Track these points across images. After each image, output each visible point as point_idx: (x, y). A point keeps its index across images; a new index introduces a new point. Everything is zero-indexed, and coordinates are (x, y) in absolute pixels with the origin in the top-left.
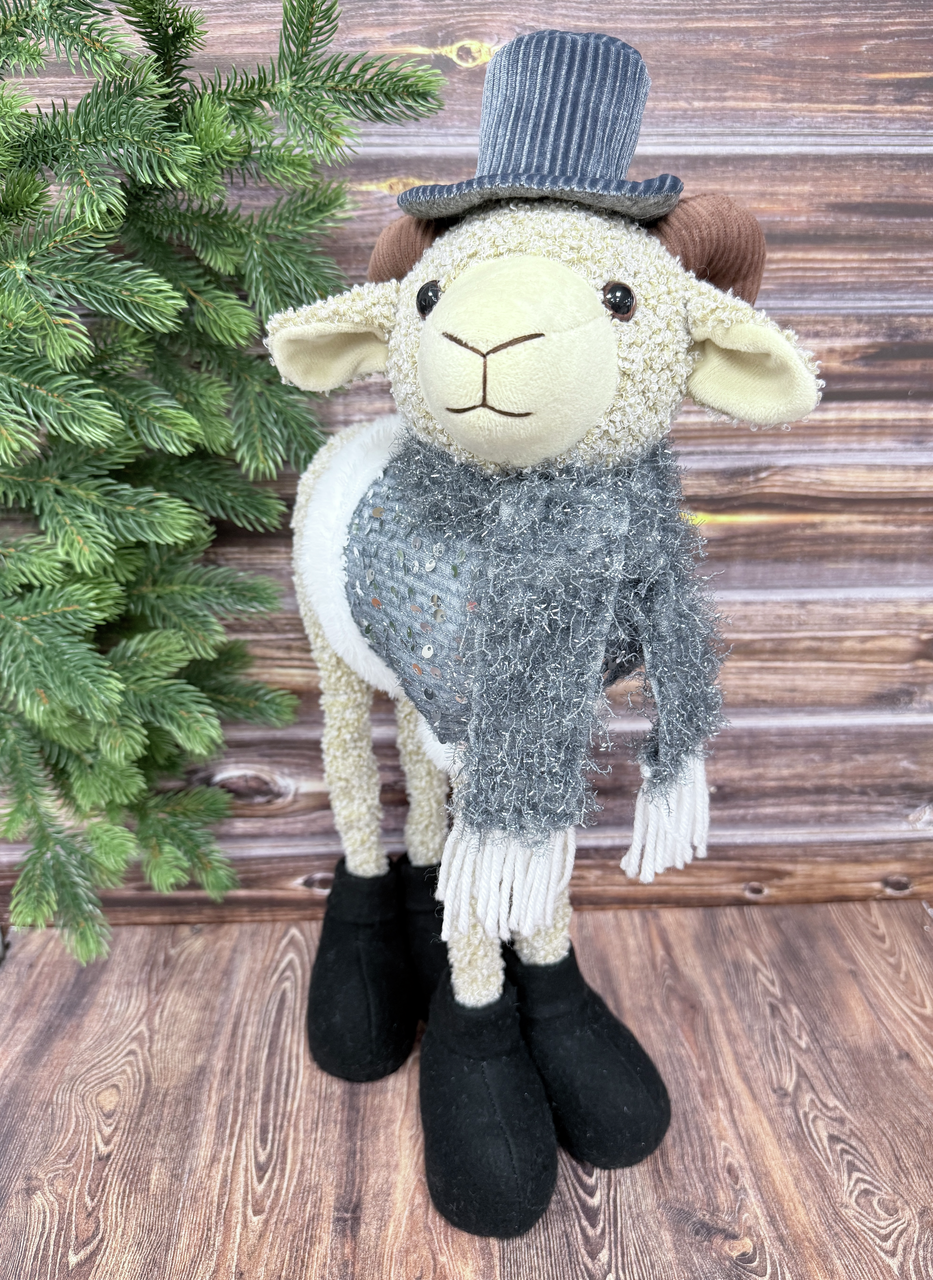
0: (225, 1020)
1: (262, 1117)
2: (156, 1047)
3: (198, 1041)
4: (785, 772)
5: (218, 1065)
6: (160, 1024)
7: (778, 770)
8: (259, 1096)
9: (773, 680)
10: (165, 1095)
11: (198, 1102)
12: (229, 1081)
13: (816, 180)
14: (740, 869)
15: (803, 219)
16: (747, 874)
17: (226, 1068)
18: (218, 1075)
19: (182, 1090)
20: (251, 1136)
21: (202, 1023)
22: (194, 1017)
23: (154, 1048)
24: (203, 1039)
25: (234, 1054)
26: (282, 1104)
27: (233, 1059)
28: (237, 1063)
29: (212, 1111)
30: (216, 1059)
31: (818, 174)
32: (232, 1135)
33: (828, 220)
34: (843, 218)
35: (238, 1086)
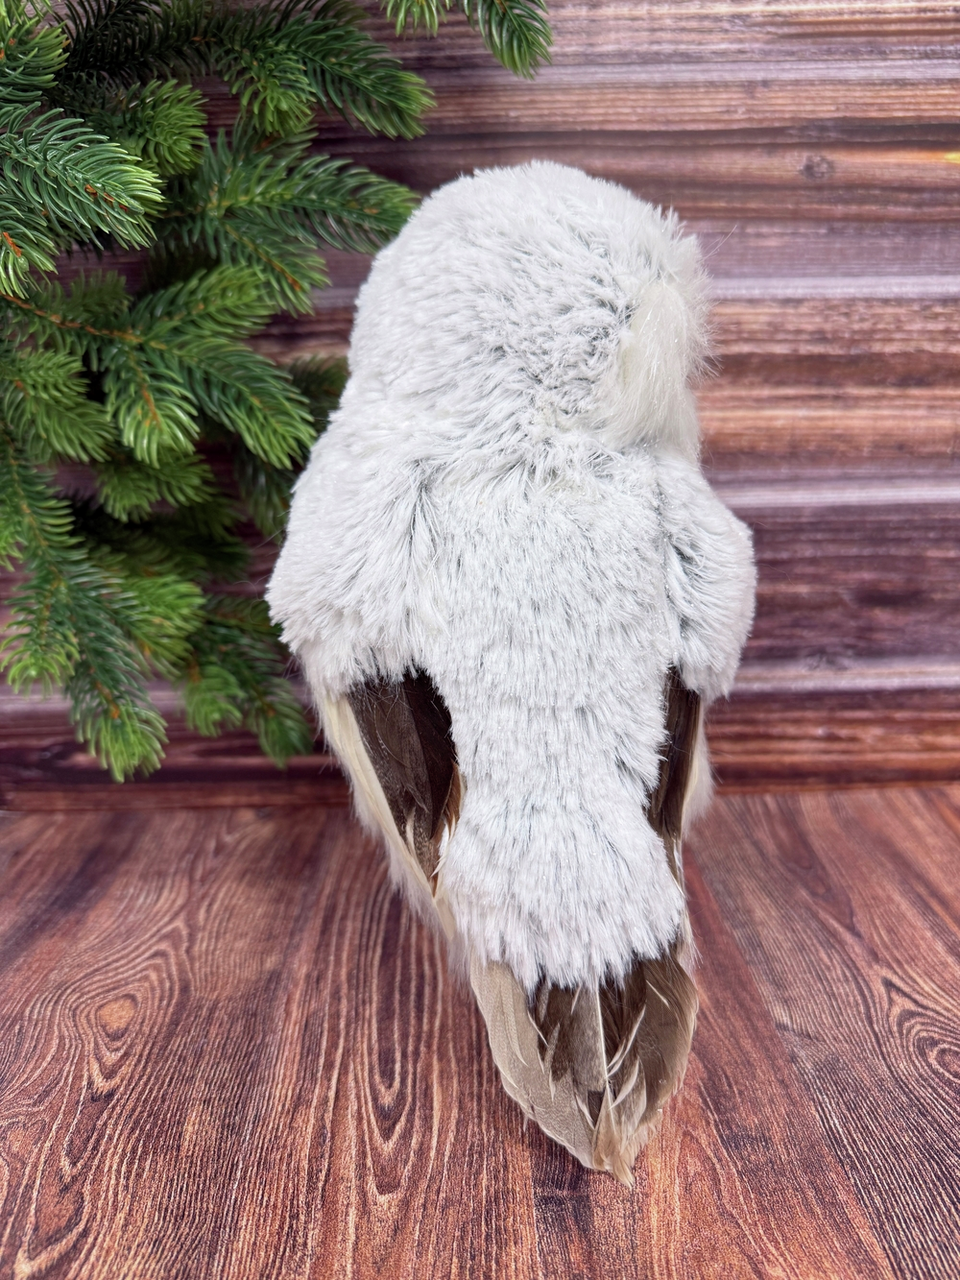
0: (311, 914)
1: (380, 1040)
2: (200, 947)
3: (268, 940)
5: (301, 968)
6: (207, 919)
8: (372, 1010)
10: (212, 1011)
11: (268, 1019)
12: (319, 991)
17: (315, 974)
18: (301, 982)
19: (241, 1003)
20: (362, 1068)
21: (275, 917)
22: (260, 911)
23: (196, 948)
24: (276, 937)
25: (328, 955)
26: (413, 1021)
27: (326, 962)
28: (331, 967)
29: (293, 1030)
30: (296, 961)
32: (329, 1066)
35: (336, 996)
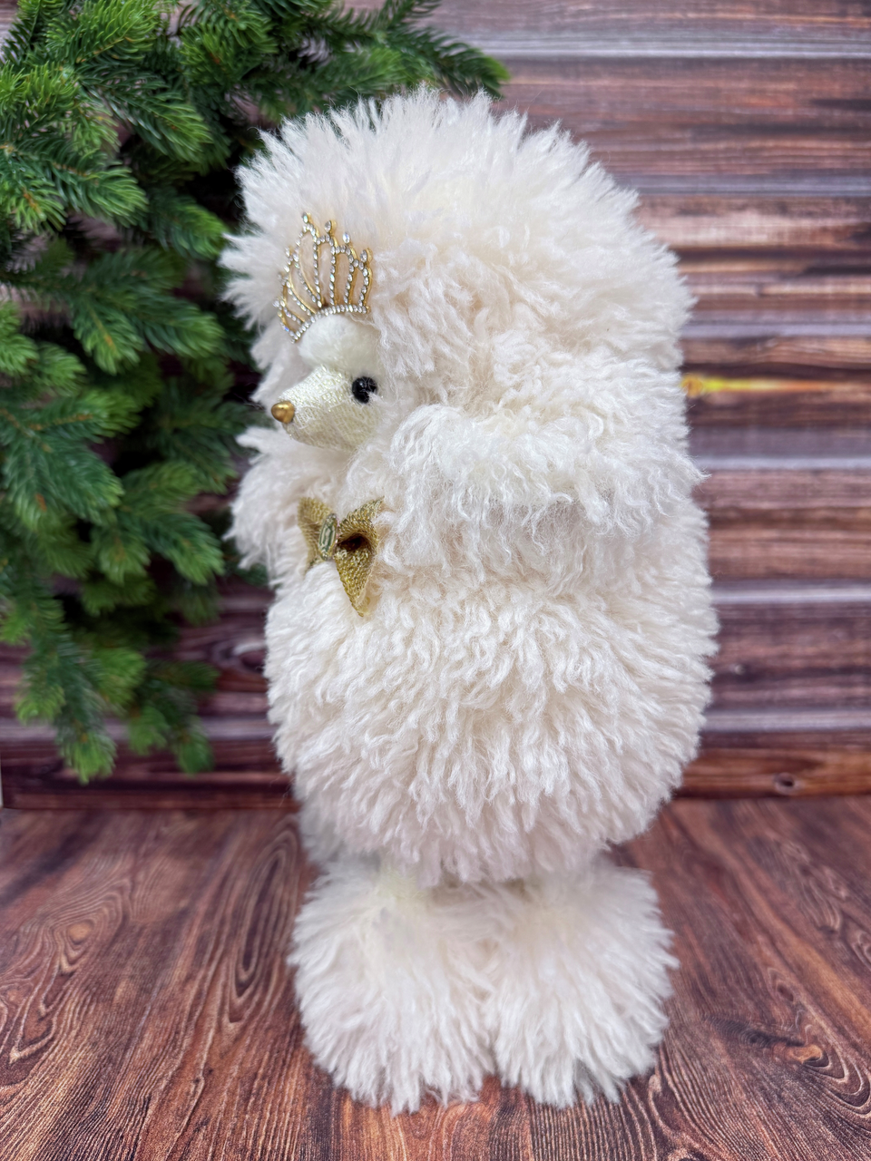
0: (214, 876)
2: (139, 893)
3: (184, 890)
4: (810, 650)
6: (145, 879)
7: (803, 648)
8: (245, 930)
9: (793, 551)
11: (178, 934)
12: (213, 920)
13: (799, 80)
14: (769, 759)
15: (790, 112)
16: (778, 765)
17: (211, 910)
18: (202, 915)
19: (161, 925)
20: (233, 960)
21: (189, 877)
22: (181, 874)
24: (189, 889)
25: (222, 899)
27: (220, 903)
28: (223, 907)
29: (192, 941)
30: (200, 903)
31: (800, 75)
32: (211, 960)
33: (812, 113)
34: (826, 112)
35: (223, 922)
